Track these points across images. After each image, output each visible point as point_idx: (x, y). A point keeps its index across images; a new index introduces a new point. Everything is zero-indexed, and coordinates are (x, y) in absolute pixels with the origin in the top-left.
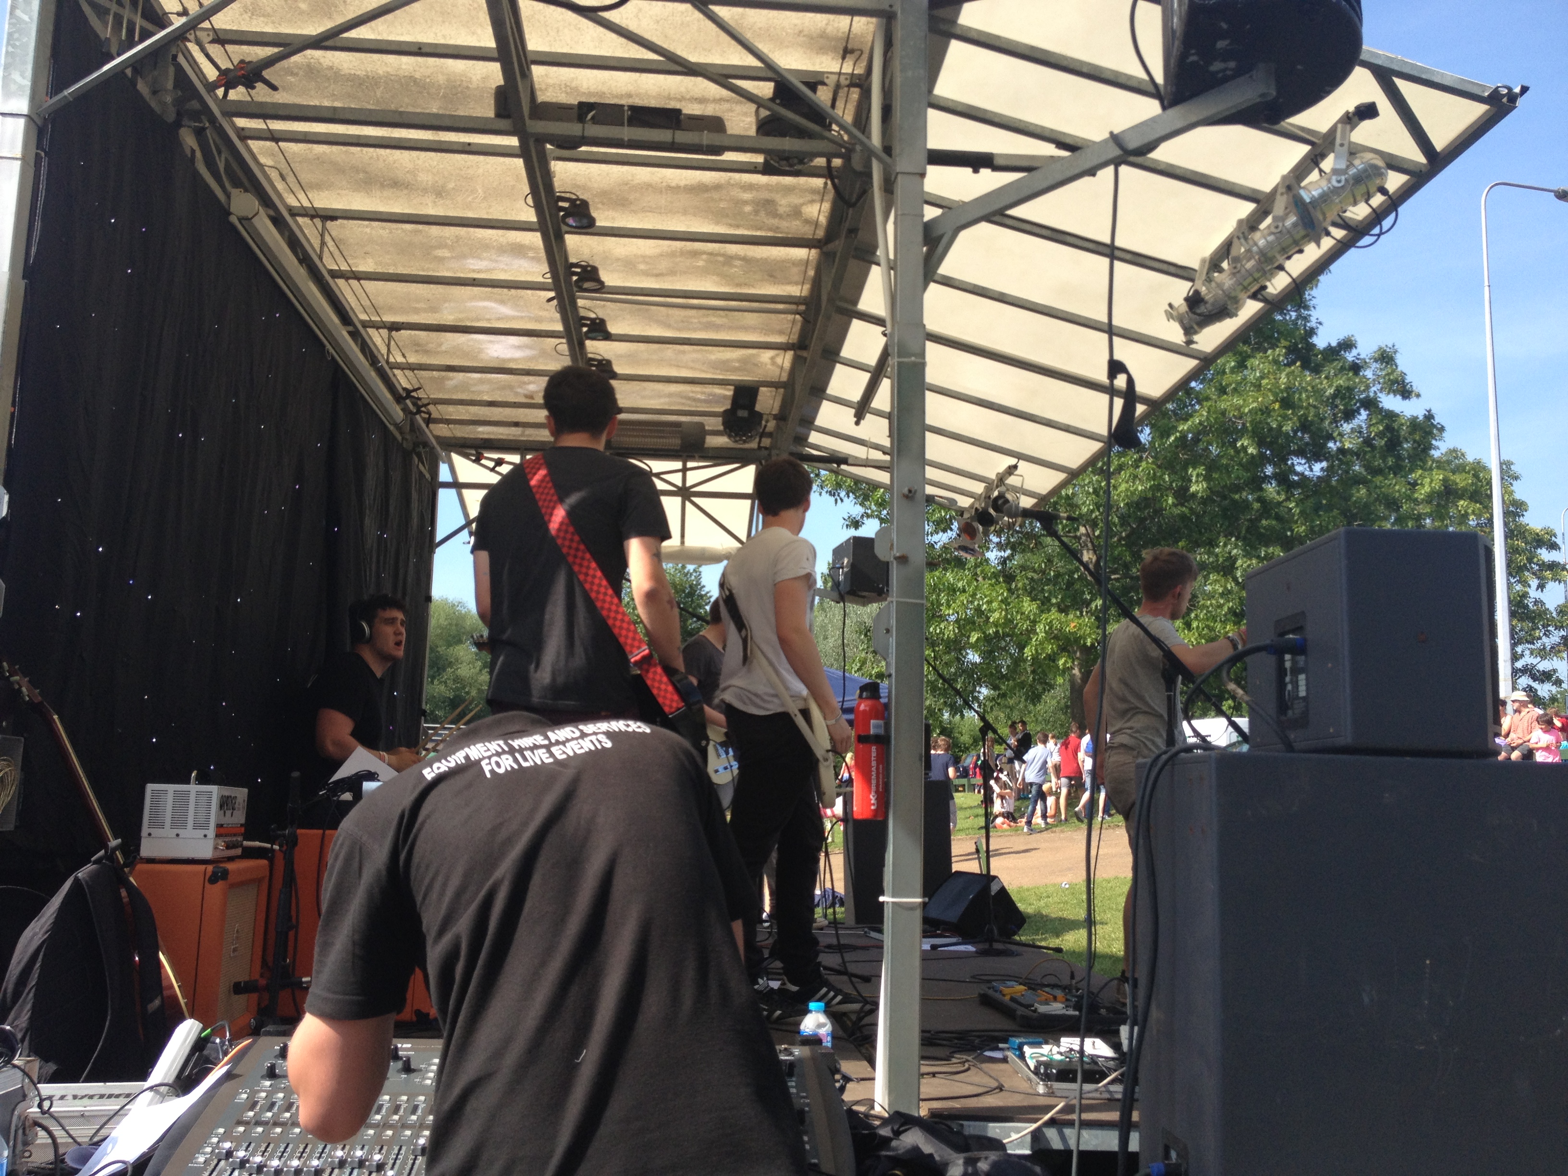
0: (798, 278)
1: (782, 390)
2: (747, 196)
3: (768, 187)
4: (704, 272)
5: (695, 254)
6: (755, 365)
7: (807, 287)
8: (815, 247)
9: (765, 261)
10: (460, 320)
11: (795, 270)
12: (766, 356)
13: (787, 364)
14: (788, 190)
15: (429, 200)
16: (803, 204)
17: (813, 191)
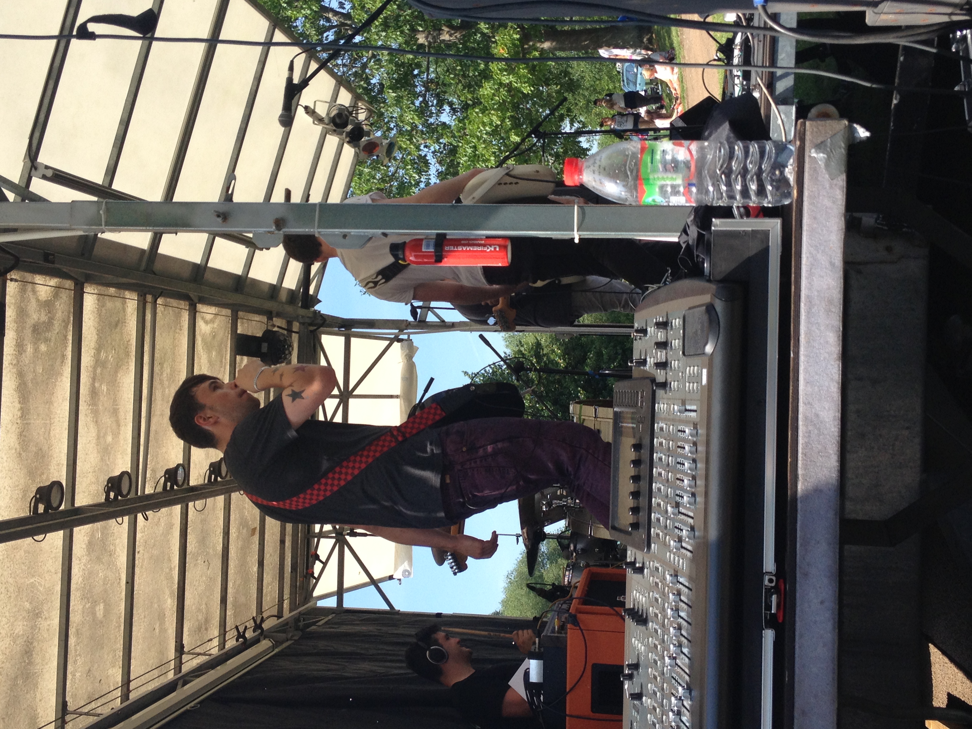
0: (118, 303)
1: (240, 314)
2: (29, 349)
3: (19, 331)
4: (114, 383)
5: (94, 393)
6: (214, 337)
7: (128, 294)
8: (82, 289)
9: (101, 333)
10: (172, 593)
11: (109, 304)
12: (202, 327)
13: (213, 310)
14: (22, 313)
15: (43, 624)
16: (38, 300)
17: (23, 291)
